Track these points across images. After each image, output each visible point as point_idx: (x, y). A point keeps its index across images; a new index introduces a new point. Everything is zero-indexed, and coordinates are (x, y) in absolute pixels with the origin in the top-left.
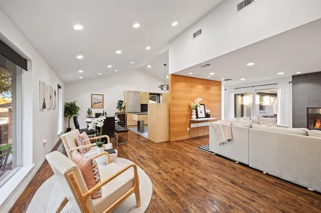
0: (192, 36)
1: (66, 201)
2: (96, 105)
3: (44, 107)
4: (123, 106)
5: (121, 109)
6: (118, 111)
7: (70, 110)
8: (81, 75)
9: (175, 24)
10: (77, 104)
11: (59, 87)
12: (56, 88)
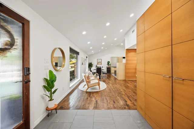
0: (132, 32)
1: (85, 85)
2: (99, 63)
3: (82, 64)
4: (110, 64)
5: (109, 65)
6: (107, 66)
7: (90, 65)
8: (93, 52)
9: (121, 31)
10: (92, 63)
11: (87, 57)
12: (86, 58)
